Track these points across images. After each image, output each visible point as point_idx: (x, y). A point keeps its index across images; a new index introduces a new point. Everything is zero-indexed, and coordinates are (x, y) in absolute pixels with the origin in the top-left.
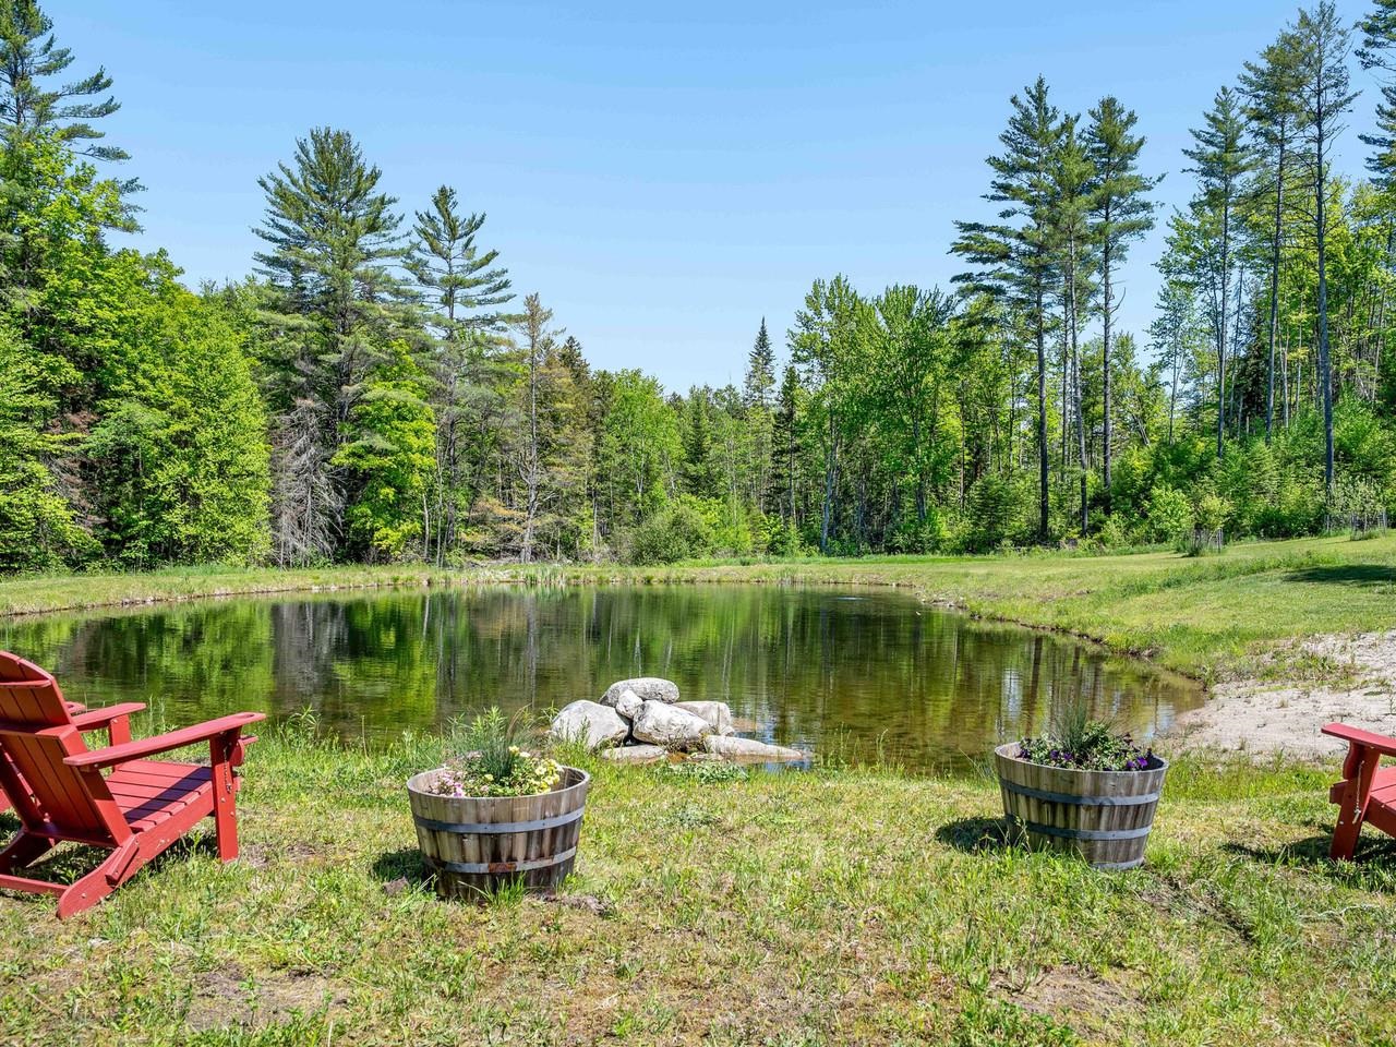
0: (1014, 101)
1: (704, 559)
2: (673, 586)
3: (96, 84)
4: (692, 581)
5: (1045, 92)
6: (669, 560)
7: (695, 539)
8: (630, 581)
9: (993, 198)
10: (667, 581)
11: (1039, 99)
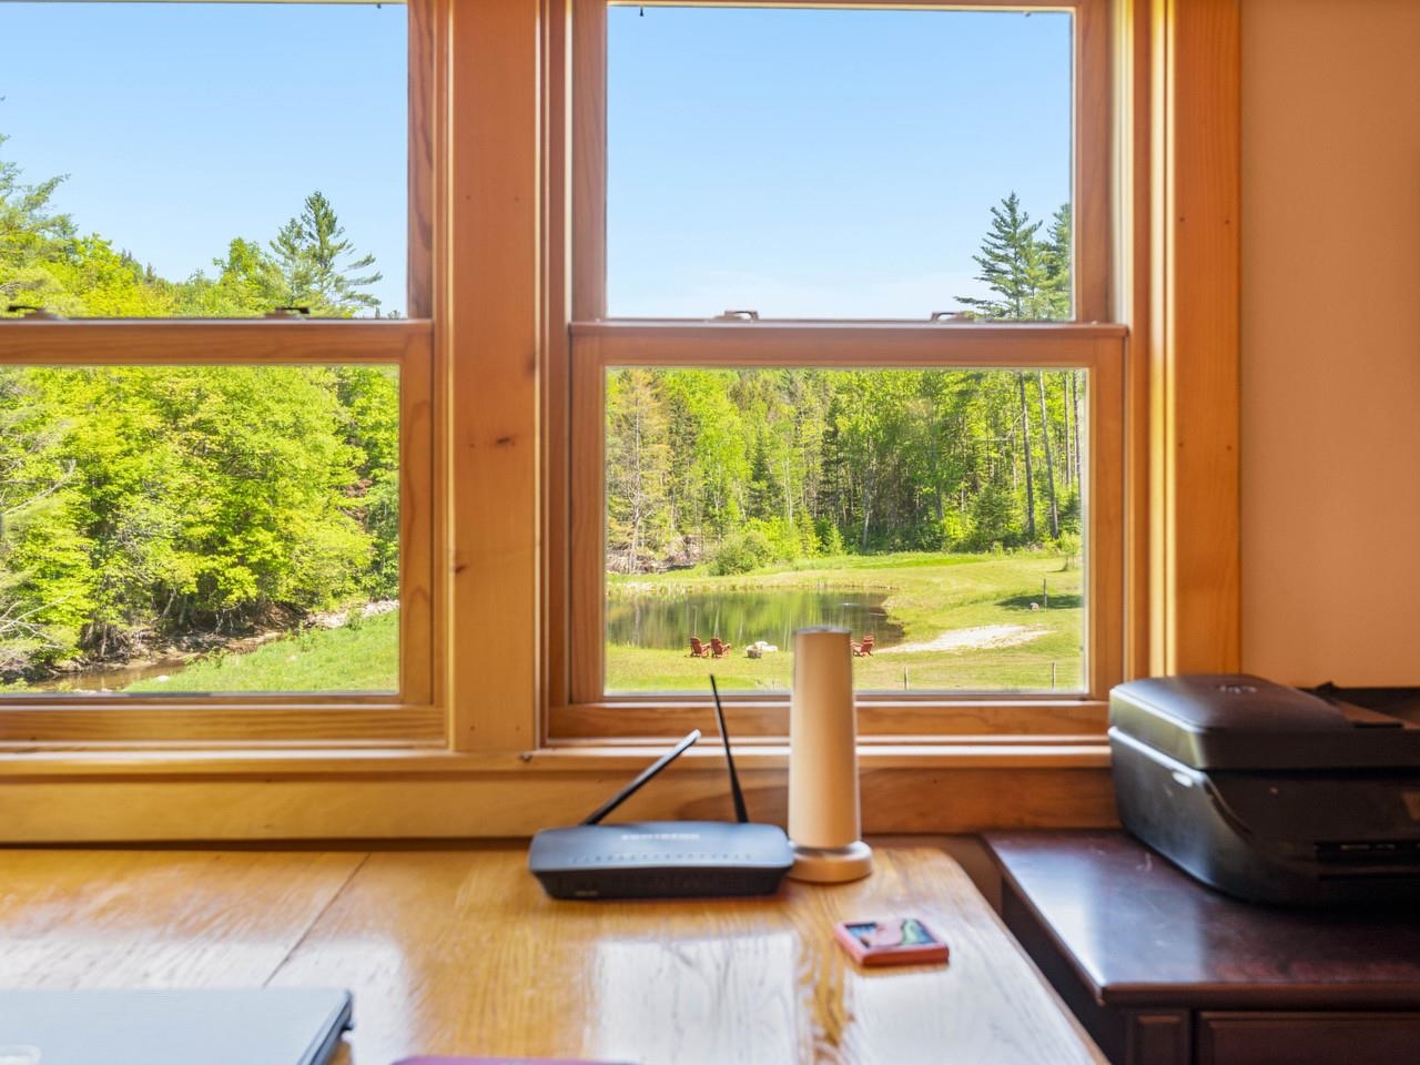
0: (993, 210)
1: (768, 567)
2: (749, 591)
3: (368, 261)
4: (761, 587)
5: (1017, 203)
6: (746, 569)
7: (761, 553)
8: (722, 588)
9: (983, 279)
10: (745, 588)
11: (1012, 209)
